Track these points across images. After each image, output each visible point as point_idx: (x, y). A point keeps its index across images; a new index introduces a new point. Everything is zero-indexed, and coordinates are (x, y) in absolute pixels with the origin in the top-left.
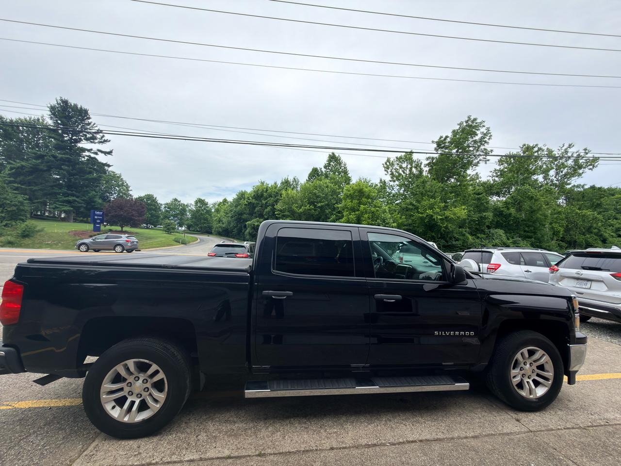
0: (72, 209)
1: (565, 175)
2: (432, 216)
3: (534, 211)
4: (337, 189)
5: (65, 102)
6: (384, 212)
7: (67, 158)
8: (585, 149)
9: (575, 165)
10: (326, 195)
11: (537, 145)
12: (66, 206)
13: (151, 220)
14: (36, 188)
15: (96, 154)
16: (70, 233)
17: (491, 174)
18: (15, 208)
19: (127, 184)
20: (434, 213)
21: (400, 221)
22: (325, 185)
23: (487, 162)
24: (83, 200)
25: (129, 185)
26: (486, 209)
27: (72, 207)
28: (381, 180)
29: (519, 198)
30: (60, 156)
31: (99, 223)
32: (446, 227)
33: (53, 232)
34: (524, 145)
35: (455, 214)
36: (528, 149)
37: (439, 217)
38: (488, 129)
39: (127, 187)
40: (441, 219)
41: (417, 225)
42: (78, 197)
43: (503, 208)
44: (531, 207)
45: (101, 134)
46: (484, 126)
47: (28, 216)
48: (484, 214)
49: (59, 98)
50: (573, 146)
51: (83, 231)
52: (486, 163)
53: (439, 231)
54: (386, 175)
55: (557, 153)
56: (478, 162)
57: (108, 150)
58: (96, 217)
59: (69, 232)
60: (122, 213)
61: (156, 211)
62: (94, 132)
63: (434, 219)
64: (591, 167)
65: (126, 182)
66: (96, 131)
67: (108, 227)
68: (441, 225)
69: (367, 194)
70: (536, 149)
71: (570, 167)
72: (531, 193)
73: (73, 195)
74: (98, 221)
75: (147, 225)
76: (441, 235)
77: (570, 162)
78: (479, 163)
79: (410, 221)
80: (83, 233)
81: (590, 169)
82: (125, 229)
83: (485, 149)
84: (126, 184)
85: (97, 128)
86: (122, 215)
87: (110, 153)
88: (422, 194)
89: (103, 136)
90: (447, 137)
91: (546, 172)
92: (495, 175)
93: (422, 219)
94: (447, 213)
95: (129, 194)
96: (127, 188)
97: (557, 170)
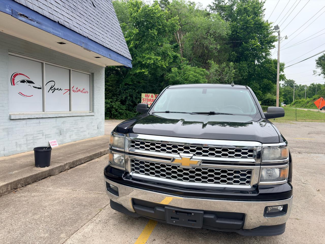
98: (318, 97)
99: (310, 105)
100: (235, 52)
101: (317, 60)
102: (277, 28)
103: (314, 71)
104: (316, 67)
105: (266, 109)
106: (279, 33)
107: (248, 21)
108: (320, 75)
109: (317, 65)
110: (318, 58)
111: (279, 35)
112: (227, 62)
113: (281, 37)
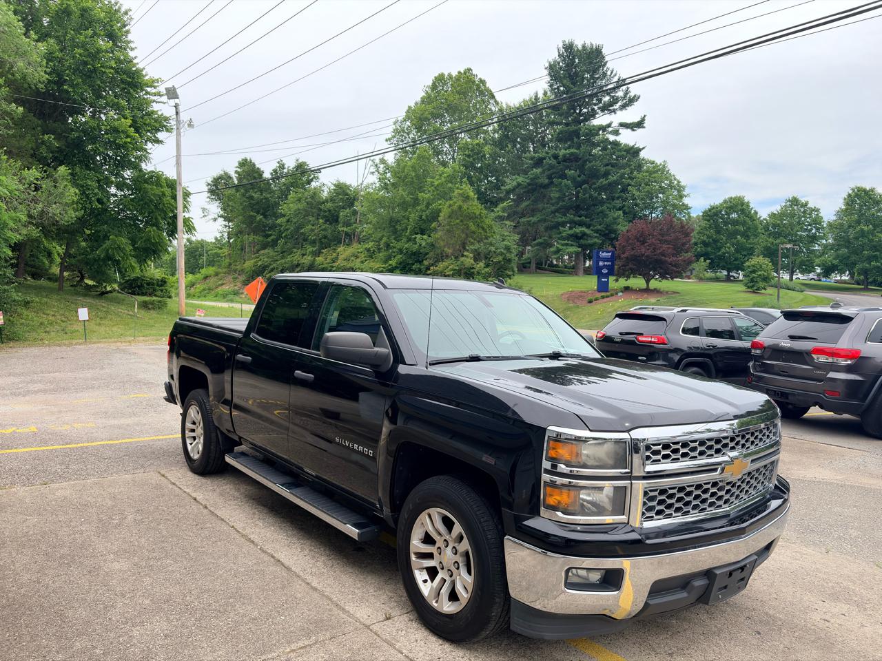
0: (580, 249)
5: (569, 48)
7: (572, 154)
12: (572, 245)
13: (736, 259)
14: (534, 219)
15: (616, 133)
16: (564, 296)
18: (500, 258)
19: (679, 182)
24: (597, 231)
25: (683, 184)
27: (579, 247)
30: (562, 152)
31: (607, 276)
33: (542, 294)
39: (680, 188)
42: (588, 226)
45: (624, 88)
47: (516, 269)
49: (561, 45)
51: (582, 292)
57: (637, 119)
58: (601, 264)
59: (562, 295)
60: (643, 250)
61: (748, 237)
62: (610, 89)
65: (675, 179)
66: (615, 84)
67: (623, 282)
73: (581, 224)
74: (605, 271)
75: (729, 271)
80: (581, 296)
82: (654, 284)
84: (676, 182)
85: (616, 79)
86: (643, 255)
87: (639, 124)
89: (627, 93)
95: (683, 204)
96: (679, 191)
98: (214, 273)
99: (200, 293)
100: (53, 137)
101: (209, 184)
102: (172, 93)
103: (204, 209)
104: (208, 200)
105: (150, 306)
106: (176, 109)
107: (99, 51)
108: (215, 220)
109: (209, 195)
110: (211, 180)
111: (177, 113)
112: (30, 160)
113: (181, 119)
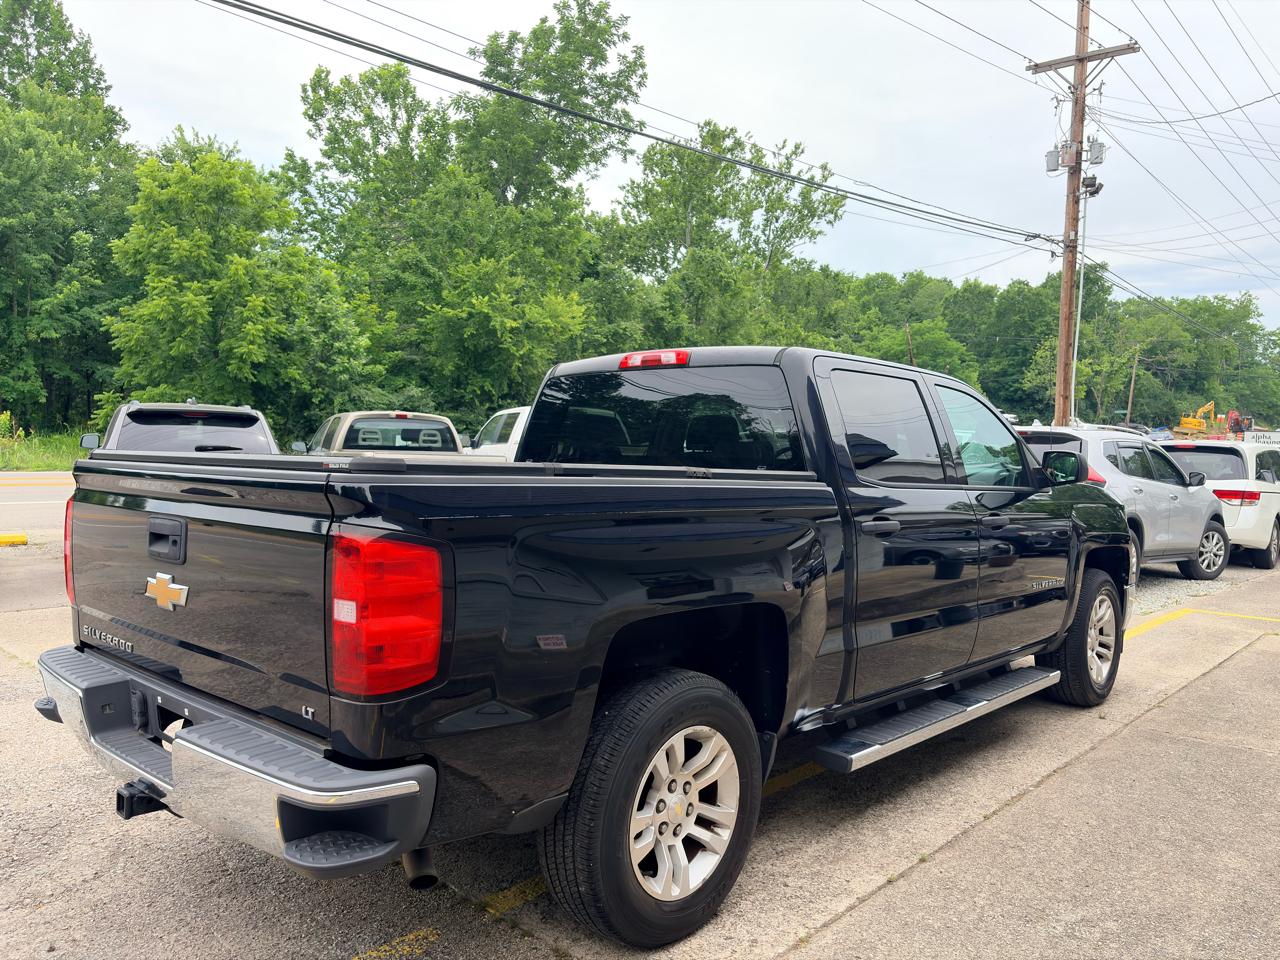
1: (783, 229)
2: (488, 318)
3: (730, 325)
4: (75, 160)
6: (323, 290)
8: (824, 167)
9: (804, 206)
10: (26, 182)
11: (733, 131)
17: (621, 195)
20: (494, 308)
21: (379, 329)
22: (15, 133)
23: (629, 156)
26: (625, 311)
28: (290, 156)
29: (700, 284)
32: (527, 360)
34: (708, 124)
35: (554, 316)
36: (713, 136)
37: (510, 324)
38: (639, 51)
40: (512, 330)
41: (434, 346)
43: (664, 308)
44: (722, 313)
46: (626, 37)
48: (623, 324)
50: (802, 152)
52: (625, 159)
53: (505, 372)
54: (312, 136)
55: (770, 162)
56: (605, 152)
63: (494, 331)
64: (831, 217)
68: (513, 349)
69: (250, 211)
70: (728, 143)
71: (794, 210)
72: (726, 271)
76: (510, 386)
77: (794, 195)
78: (606, 154)
79: (412, 333)
81: (830, 222)
83: (626, 115)
88: (452, 236)
90: (514, 37)
91: (745, 215)
92: (631, 200)
93: (454, 326)
94: (533, 312)
97: (767, 211)
